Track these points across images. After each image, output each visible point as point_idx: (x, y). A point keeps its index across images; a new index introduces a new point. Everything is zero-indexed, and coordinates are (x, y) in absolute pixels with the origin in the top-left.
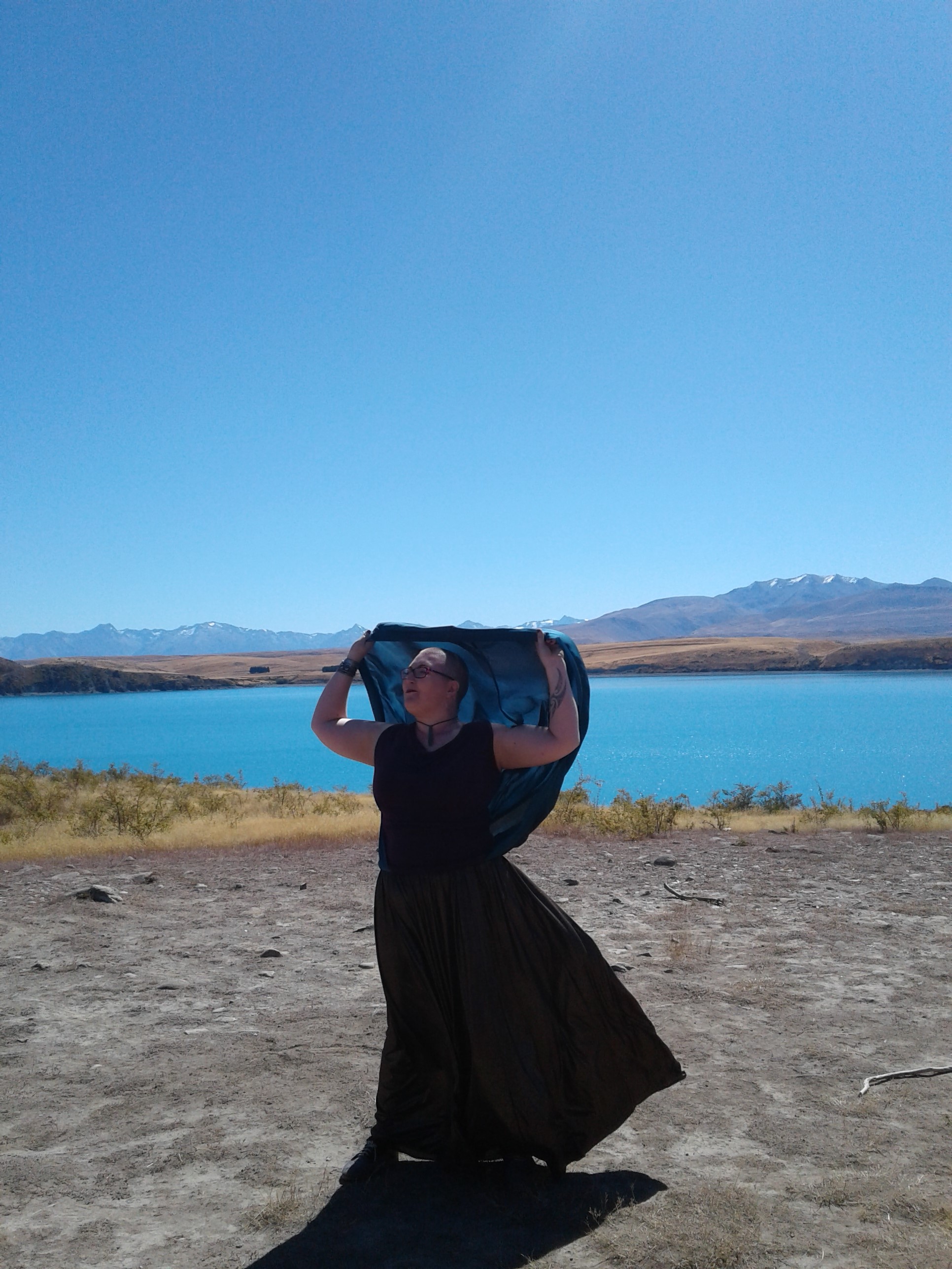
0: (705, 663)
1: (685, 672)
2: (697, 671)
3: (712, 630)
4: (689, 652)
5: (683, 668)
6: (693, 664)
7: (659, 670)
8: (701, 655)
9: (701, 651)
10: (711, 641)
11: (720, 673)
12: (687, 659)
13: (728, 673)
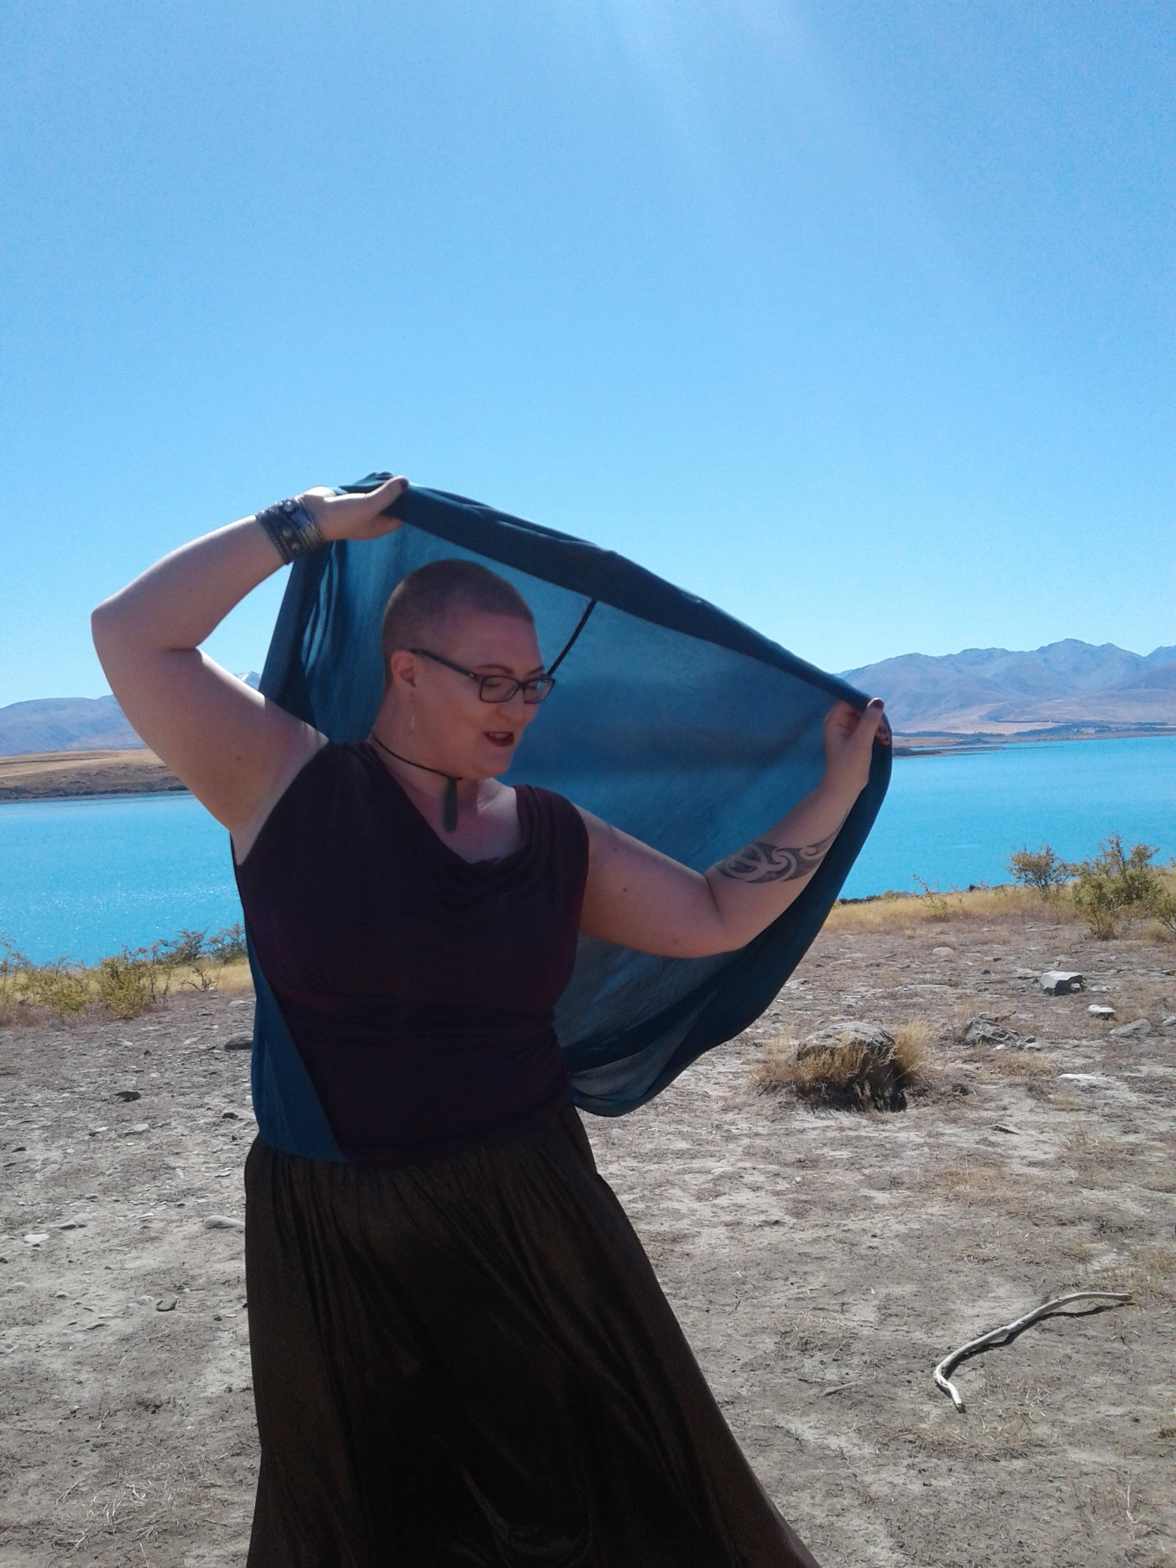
0: (88, 783)
1: (61, 795)
2: (77, 794)
3: (97, 742)
4: (65, 770)
5: (59, 790)
6: (72, 786)
7: (24, 795)
8: (83, 773)
9: (83, 768)
10: (94, 756)
11: (109, 795)
12: (64, 779)
13: (119, 795)
